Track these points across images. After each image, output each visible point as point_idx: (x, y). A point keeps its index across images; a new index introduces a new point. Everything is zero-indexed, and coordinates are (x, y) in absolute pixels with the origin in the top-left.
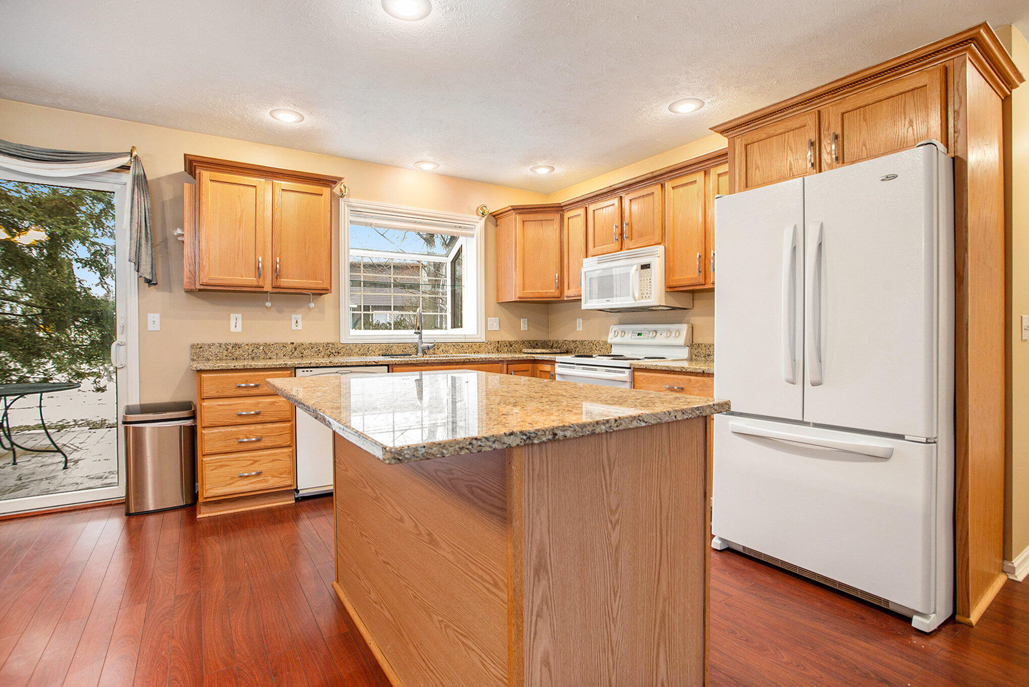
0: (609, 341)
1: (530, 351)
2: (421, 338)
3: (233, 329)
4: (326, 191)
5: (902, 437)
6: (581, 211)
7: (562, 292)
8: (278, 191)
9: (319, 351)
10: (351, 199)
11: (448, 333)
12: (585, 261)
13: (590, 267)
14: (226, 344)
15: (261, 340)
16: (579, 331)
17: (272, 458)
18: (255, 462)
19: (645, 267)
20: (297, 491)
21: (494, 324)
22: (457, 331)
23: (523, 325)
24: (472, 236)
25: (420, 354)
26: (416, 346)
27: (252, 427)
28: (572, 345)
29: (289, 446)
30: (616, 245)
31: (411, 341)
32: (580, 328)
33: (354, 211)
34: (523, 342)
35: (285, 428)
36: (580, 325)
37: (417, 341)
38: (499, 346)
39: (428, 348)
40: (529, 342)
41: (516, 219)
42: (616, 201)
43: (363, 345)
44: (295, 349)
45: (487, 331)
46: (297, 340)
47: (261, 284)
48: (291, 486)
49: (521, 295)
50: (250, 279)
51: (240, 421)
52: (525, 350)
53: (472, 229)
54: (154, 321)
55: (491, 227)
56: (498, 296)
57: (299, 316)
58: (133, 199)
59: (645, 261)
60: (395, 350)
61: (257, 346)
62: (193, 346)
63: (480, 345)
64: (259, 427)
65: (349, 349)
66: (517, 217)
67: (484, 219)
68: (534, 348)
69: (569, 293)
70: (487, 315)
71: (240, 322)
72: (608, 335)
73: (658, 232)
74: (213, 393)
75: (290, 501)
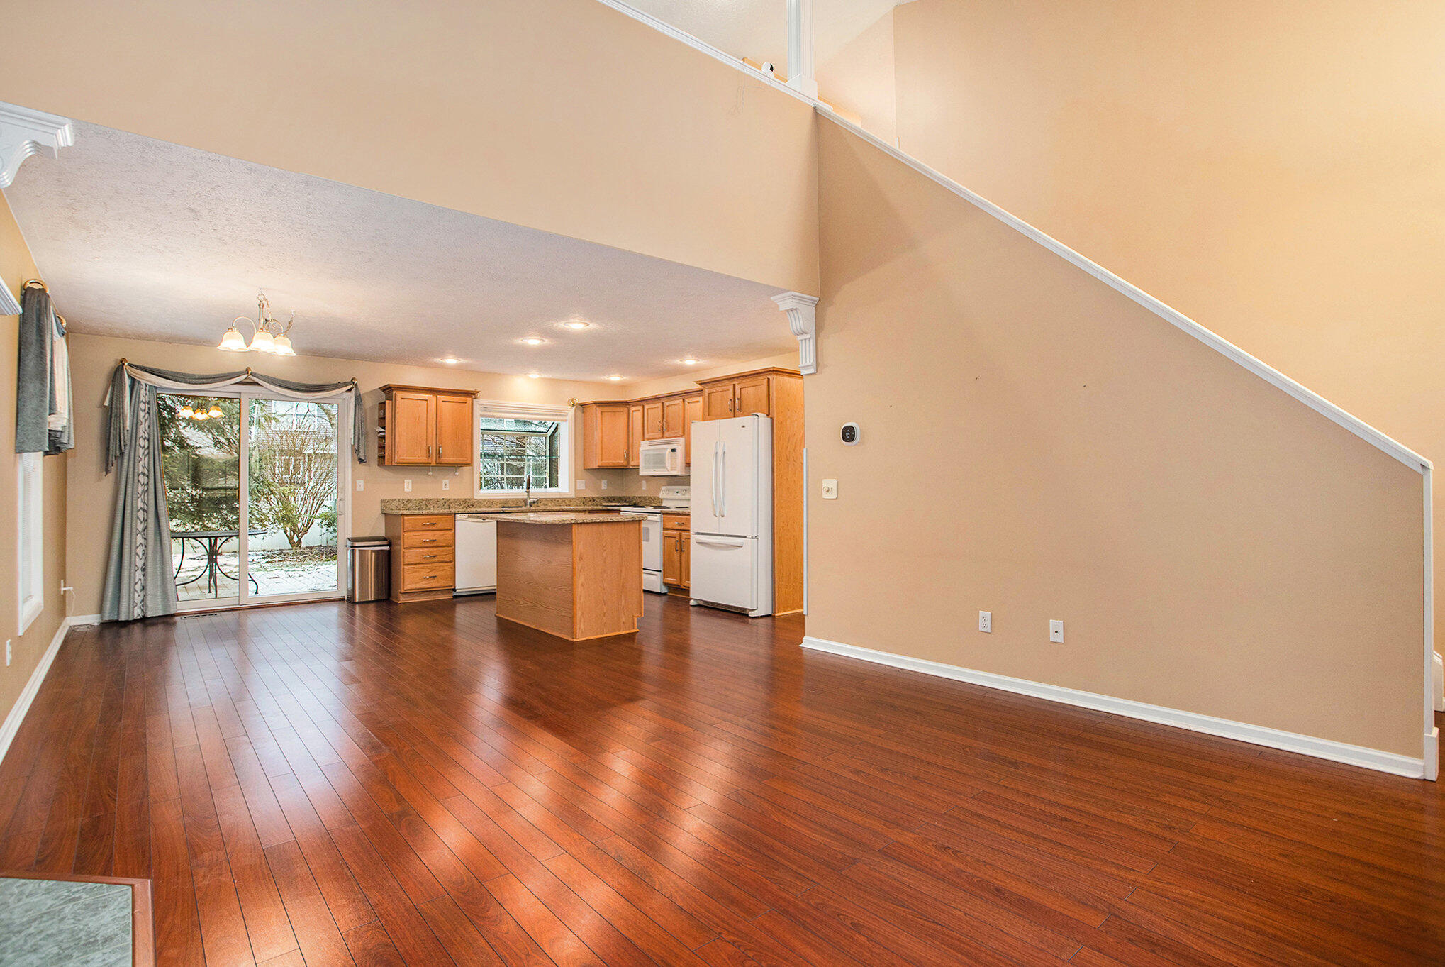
0: (660, 497)
1: (607, 504)
2: (528, 495)
3: (406, 490)
4: (469, 400)
5: (745, 537)
6: (640, 408)
7: (628, 463)
8: (440, 402)
9: (460, 505)
10: (481, 400)
11: (546, 492)
12: (642, 442)
13: (645, 448)
14: (403, 500)
15: (423, 497)
16: (644, 490)
17: (442, 568)
18: (434, 570)
19: (673, 450)
20: (455, 590)
21: (581, 485)
22: (553, 490)
23: (604, 485)
24: (565, 421)
25: (529, 506)
26: (525, 501)
27: (431, 549)
28: (639, 500)
29: (451, 562)
30: (660, 434)
31: (522, 497)
32: (644, 488)
33: (485, 409)
34: (603, 498)
35: (450, 550)
36: (644, 485)
37: (526, 497)
38: (585, 501)
39: (534, 502)
40: (608, 498)
41: (596, 410)
42: (660, 405)
43: (489, 500)
44: (445, 503)
45: (576, 490)
46: (446, 497)
47: (430, 461)
48: (451, 586)
49: (600, 464)
50: (424, 459)
51: (424, 545)
52: (604, 504)
53: (565, 416)
54: (360, 485)
55: (580, 414)
56: (584, 464)
57: (447, 481)
58: (355, 411)
59: (673, 447)
60: (510, 504)
61: (421, 501)
62: (382, 501)
63: (571, 500)
64: (435, 549)
65: (479, 503)
66: (598, 409)
67: (574, 408)
68: (612, 502)
69: (632, 463)
70: (576, 478)
71: (410, 484)
72: (659, 492)
73: (681, 430)
74: (410, 529)
75: (450, 596)
